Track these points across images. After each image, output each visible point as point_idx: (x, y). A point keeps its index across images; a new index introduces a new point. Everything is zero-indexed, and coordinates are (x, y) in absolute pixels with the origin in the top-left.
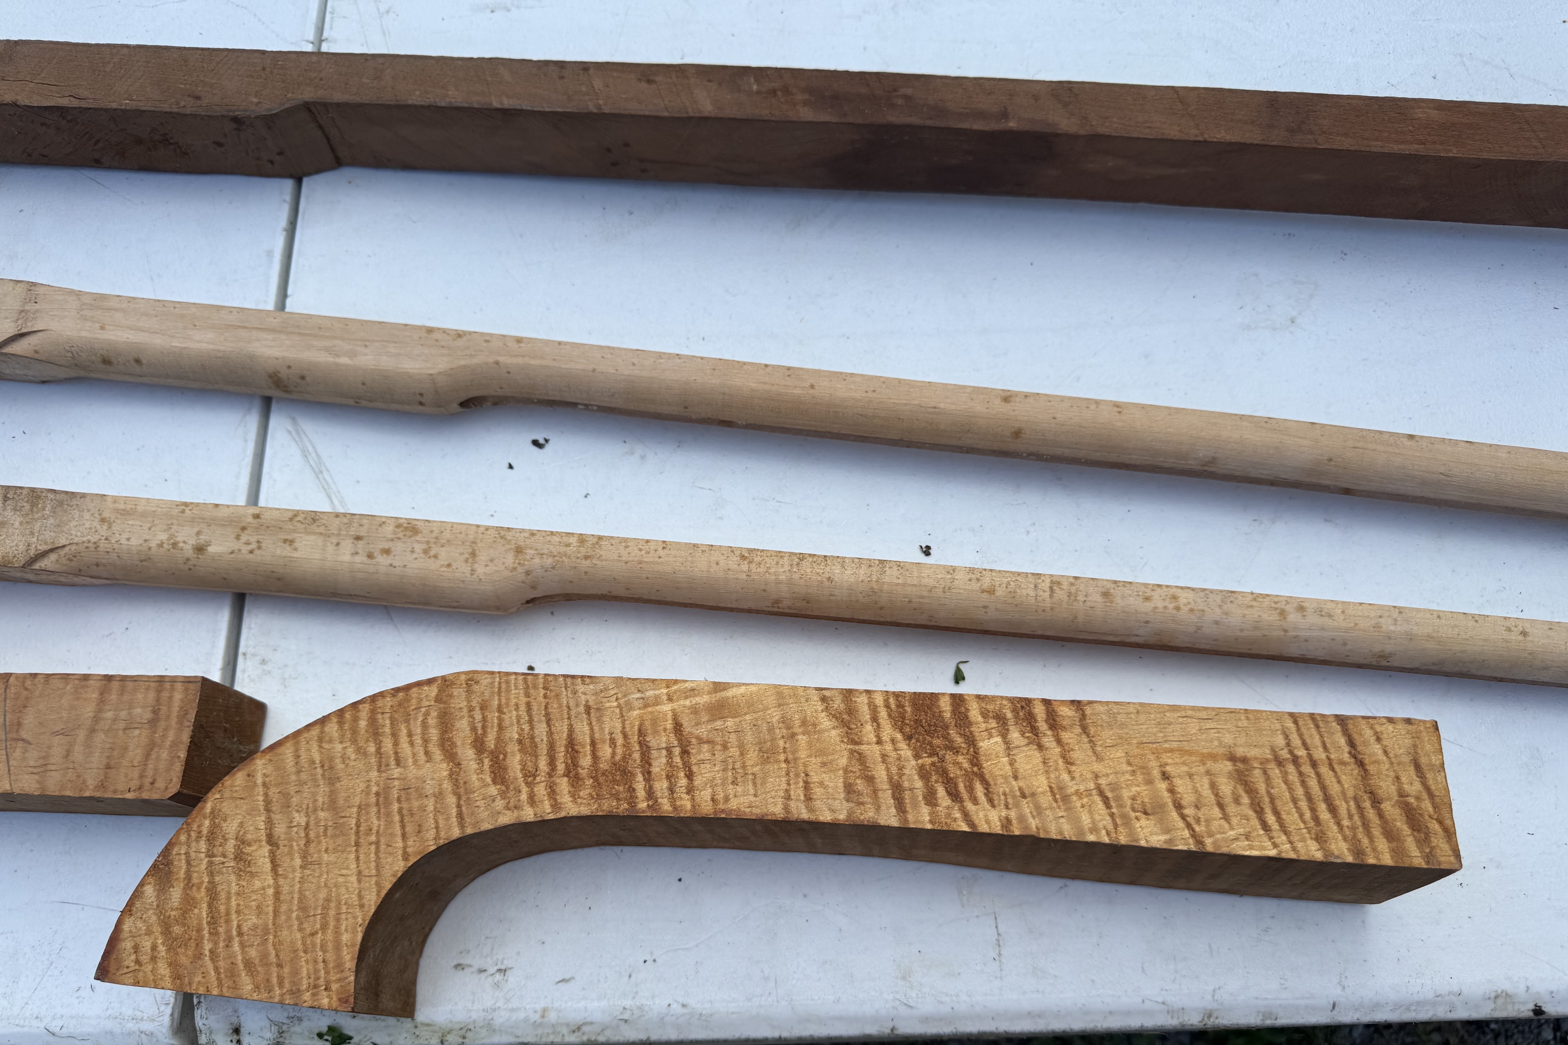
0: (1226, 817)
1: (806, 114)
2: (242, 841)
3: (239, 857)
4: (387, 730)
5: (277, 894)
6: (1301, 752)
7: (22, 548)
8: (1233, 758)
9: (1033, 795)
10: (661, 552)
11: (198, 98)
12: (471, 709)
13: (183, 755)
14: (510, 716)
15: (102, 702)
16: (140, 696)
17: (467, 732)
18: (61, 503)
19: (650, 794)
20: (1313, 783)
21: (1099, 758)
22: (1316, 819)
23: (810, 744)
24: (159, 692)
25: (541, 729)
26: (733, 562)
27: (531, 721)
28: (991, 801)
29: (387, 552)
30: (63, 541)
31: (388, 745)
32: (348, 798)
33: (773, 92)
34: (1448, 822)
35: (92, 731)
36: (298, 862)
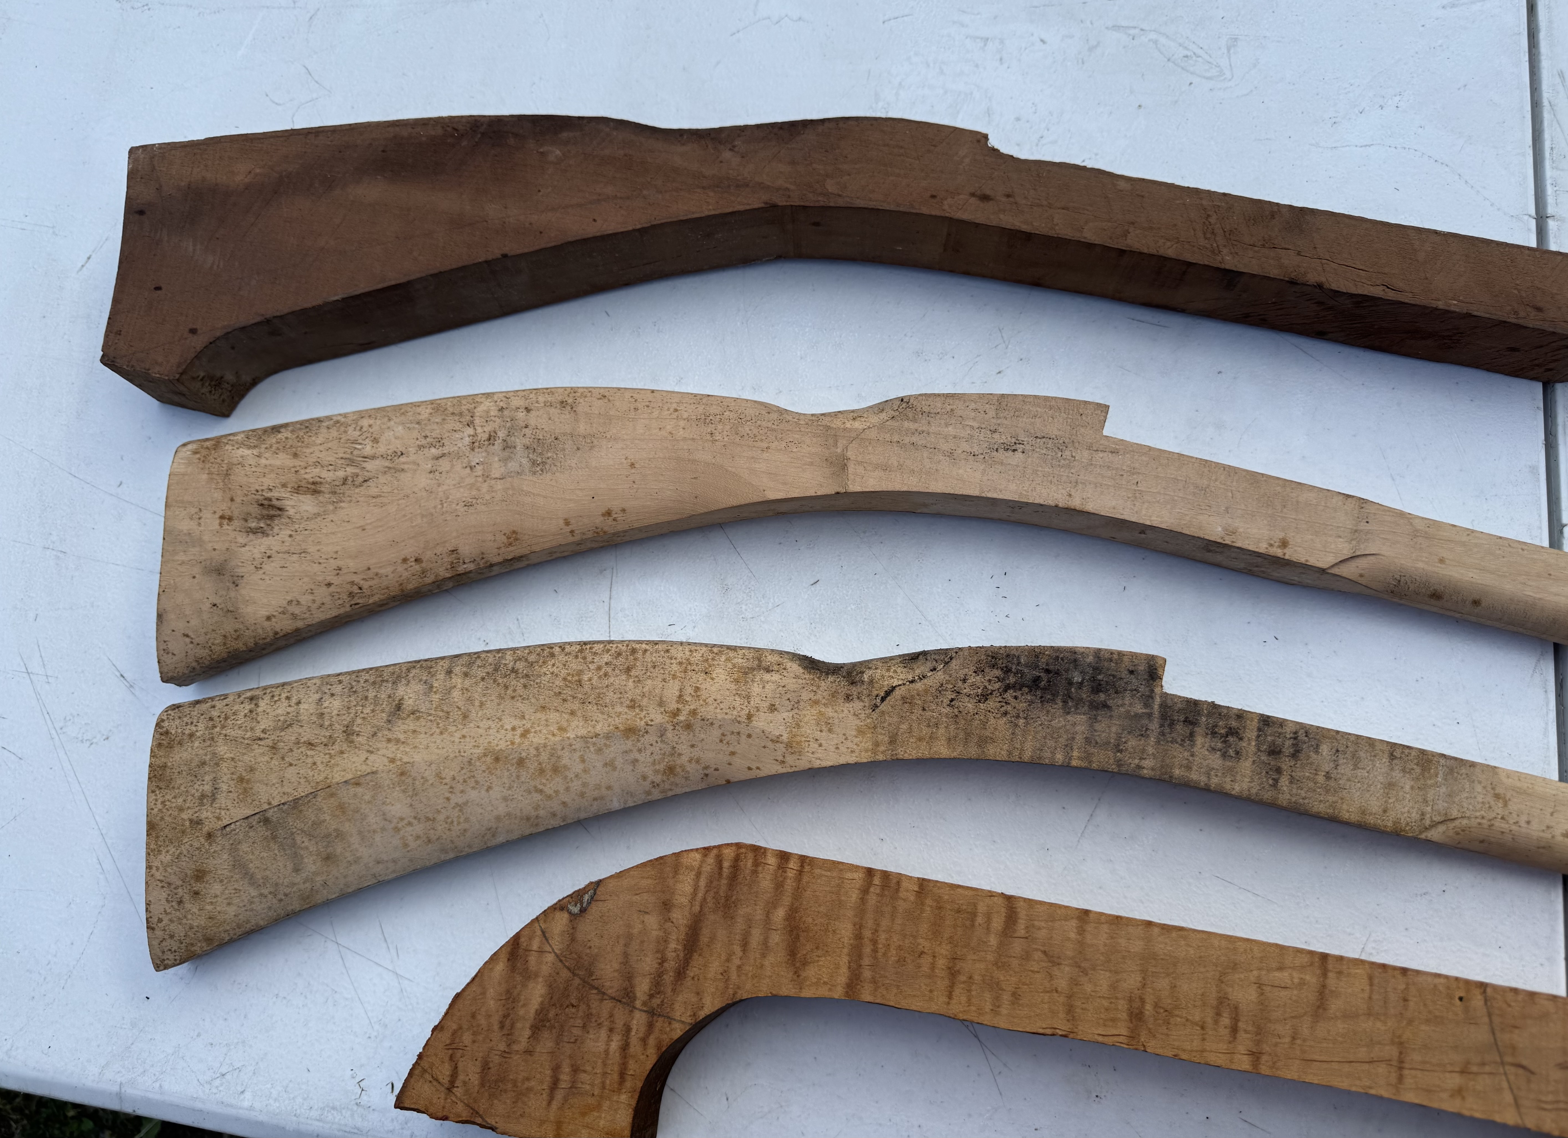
7: (1415, 816)
18: (1452, 770)
30: (1454, 813)
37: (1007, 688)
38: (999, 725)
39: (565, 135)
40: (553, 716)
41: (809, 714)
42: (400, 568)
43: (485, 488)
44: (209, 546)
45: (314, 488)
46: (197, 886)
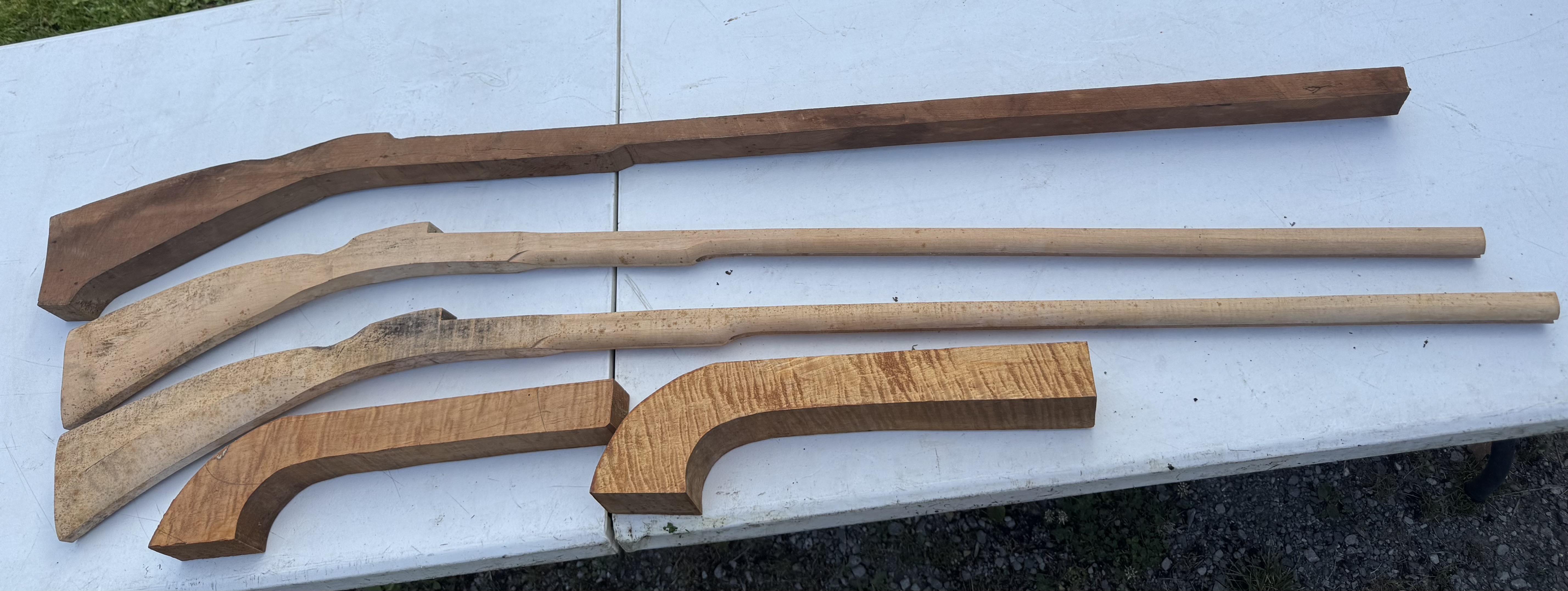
0: (1005, 386)
1: (825, 127)
2: (638, 436)
3: (637, 442)
4: (687, 388)
5: (653, 454)
6: (1034, 359)
7: (531, 340)
8: (1007, 364)
9: (932, 386)
10: (783, 311)
11: (580, 148)
12: (717, 377)
13: (610, 409)
14: (732, 378)
15: (575, 393)
16: (590, 389)
17: (717, 386)
18: (544, 320)
19: (787, 401)
20: (1038, 370)
21: (956, 369)
22: (1040, 383)
23: (846, 376)
24: (597, 386)
25: (744, 382)
26: (812, 311)
27: (740, 380)
28: (916, 390)
29: (676, 323)
30: (546, 335)
31: (688, 394)
32: (675, 416)
33: (811, 120)
34: (1091, 379)
35: (574, 404)
36: (659, 441)
37: (386, 334)
38: (383, 349)
39: (226, 171)
40: (216, 393)
41: (314, 366)
42: (161, 356)
43: (192, 314)
44: (82, 366)
45: (125, 332)
46: (75, 497)
